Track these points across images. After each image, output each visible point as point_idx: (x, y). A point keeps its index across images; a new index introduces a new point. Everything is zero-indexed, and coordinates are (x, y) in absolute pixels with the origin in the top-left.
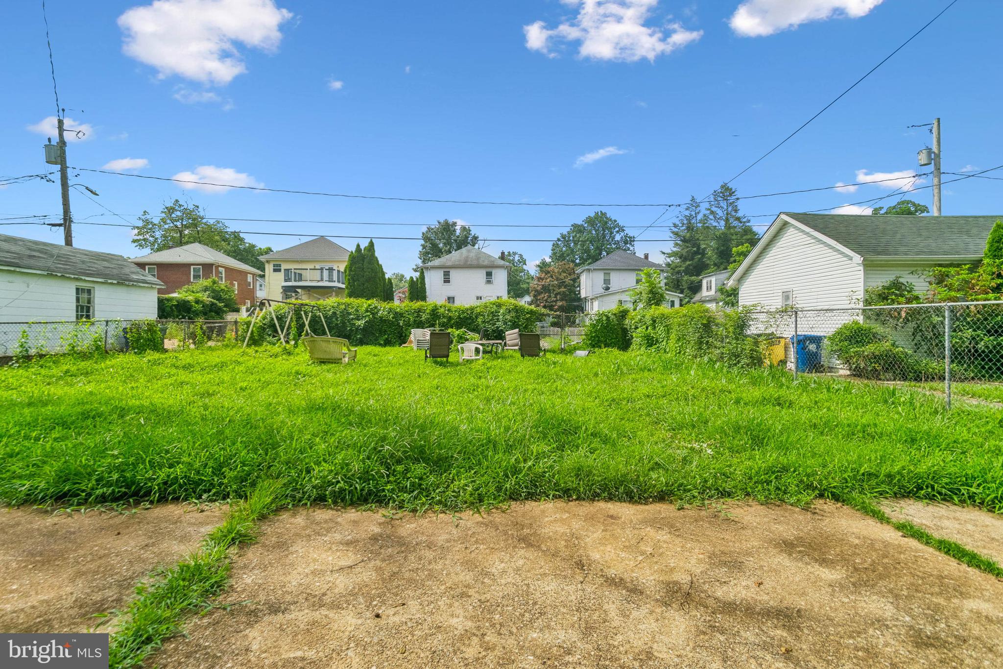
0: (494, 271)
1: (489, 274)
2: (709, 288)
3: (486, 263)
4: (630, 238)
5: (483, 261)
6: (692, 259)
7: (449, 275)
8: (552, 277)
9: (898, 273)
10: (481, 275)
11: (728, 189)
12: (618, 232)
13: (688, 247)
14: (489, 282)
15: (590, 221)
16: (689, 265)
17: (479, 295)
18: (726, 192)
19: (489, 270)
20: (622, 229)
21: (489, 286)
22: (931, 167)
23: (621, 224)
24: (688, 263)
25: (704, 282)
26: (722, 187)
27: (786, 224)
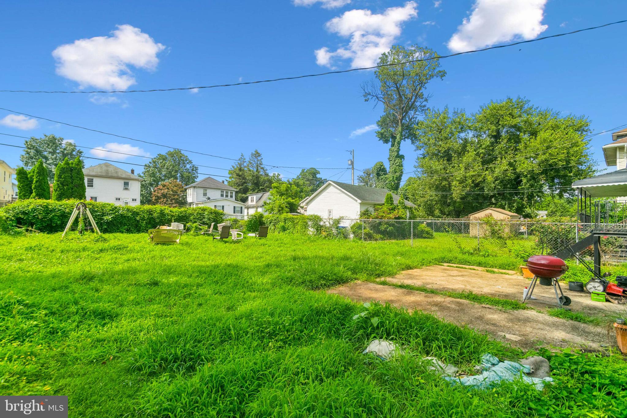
0: (130, 182)
1: (126, 184)
2: (252, 201)
3: (124, 176)
4: (196, 167)
5: (122, 175)
6: (242, 185)
7: (92, 181)
8: (168, 189)
9: (368, 207)
10: (121, 183)
11: (257, 153)
12: (188, 163)
13: (241, 179)
14: (126, 189)
15: (172, 155)
16: (241, 188)
17: (118, 197)
18: (257, 155)
19: (126, 181)
20: (190, 162)
21: (126, 191)
22: (351, 167)
23: (190, 159)
24: (241, 187)
25: (250, 198)
26: (255, 151)
27: (330, 184)
